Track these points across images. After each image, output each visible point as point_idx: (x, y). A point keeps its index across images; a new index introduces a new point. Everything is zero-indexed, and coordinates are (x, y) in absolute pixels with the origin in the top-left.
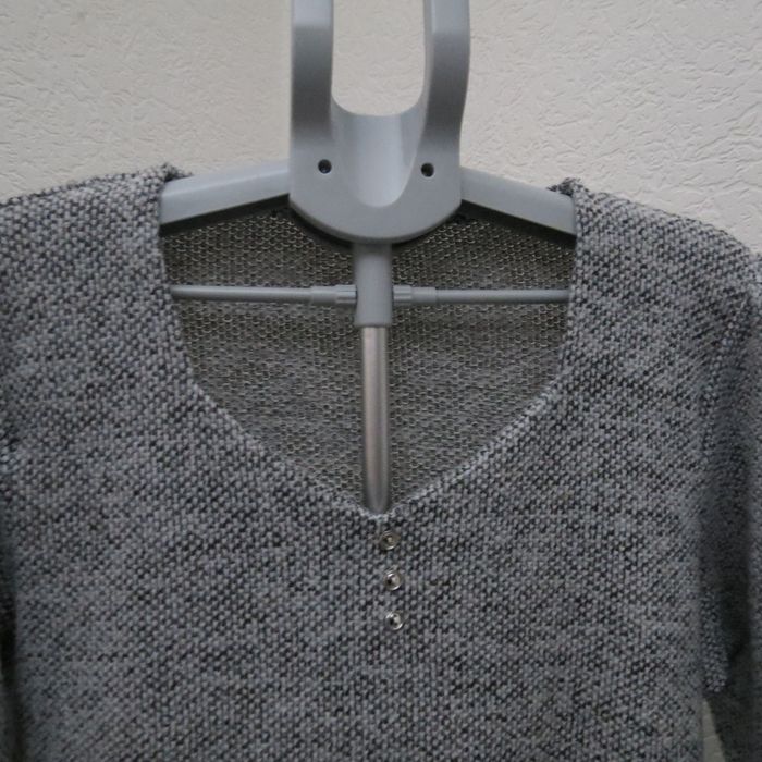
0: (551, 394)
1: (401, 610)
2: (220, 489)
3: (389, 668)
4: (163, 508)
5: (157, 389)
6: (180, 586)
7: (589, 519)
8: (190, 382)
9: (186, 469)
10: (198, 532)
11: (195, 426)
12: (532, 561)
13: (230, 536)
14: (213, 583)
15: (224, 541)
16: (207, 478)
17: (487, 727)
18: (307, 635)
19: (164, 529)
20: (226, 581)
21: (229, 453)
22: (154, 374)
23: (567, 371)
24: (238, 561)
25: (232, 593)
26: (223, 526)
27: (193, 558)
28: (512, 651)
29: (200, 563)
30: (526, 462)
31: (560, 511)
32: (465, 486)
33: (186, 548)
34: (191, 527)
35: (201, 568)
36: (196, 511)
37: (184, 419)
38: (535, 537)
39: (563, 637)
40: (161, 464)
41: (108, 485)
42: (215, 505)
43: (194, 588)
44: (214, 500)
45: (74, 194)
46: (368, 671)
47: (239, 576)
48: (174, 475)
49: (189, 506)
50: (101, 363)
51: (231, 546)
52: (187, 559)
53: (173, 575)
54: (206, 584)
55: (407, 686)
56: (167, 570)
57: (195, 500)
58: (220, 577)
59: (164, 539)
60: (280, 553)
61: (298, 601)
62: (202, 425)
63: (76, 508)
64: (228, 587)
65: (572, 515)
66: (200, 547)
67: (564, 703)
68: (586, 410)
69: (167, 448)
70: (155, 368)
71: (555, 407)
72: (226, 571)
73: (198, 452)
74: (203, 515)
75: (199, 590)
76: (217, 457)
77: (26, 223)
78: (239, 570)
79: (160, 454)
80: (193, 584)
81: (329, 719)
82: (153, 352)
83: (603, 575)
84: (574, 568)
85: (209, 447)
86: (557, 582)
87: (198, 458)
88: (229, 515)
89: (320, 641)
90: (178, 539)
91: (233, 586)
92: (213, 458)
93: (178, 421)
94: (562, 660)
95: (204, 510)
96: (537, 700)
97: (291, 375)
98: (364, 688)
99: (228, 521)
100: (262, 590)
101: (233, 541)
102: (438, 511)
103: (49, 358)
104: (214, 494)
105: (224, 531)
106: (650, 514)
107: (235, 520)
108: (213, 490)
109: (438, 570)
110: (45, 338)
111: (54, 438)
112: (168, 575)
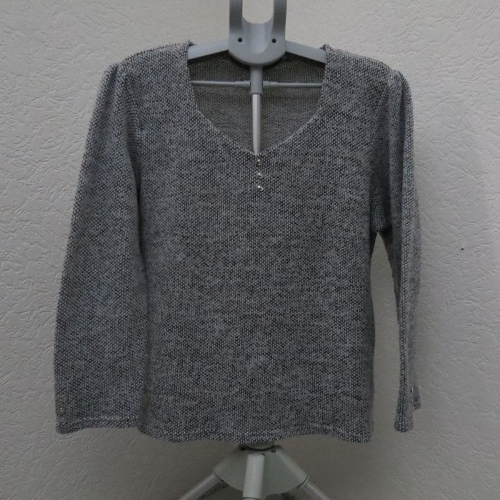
0: (315, 117)
1: (263, 186)
2: (205, 143)
3: (259, 204)
4: (188, 149)
5: (186, 111)
6: (193, 173)
7: (328, 159)
8: (197, 109)
9: (195, 137)
10: (198, 157)
11: (198, 123)
12: (308, 172)
13: (209, 158)
14: (203, 173)
15: (207, 160)
16: (201, 140)
17: (291, 226)
18: (233, 191)
19: (188, 155)
20: (207, 173)
21: (209, 132)
22: (186, 107)
23: (321, 108)
24: (211, 166)
25: (209, 177)
26: (207, 155)
27: (197, 165)
28: (300, 202)
29: (199, 166)
30: (305, 139)
31: (318, 156)
32: (285, 146)
33: (195, 162)
34: (196, 155)
35: (199, 168)
36: (198, 150)
37: (195, 121)
38: (308, 165)
39: (319, 200)
40: (187, 135)
41: (171, 142)
44: (204, 147)
45: (160, 50)
46: (252, 204)
48: (192, 139)
49: (196, 148)
50: (169, 103)
51: (209, 162)
52: (195, 165)
53: (191, 170)
54: (201, 173)
55: (264, 210)
56: (189, 168)
57: (198, 147)
58: (205, 171)
59: (188, 158)
60: (224, 164)
61: (230, 180)
62: (200, 123)
63: (161, 149)
65: (322, 158)
66: (199, 162)
67: (319, 223)
68: (327, 122)
69: (189, 130)
70: (186, 105)
71: (316, 121)
72: (207, 170)
73: (199, 132)
74: (200, 152)
75: (199, 175)
76: (205, 133)
77: (147, 59)
78: (211, 170)
79: (187, 132)
80: (197, 173)
81: (239, 218)
82: (185, 100)
83: (332, 178)
84: (323, 176)
85: (202, 130)
86: (316, 180)
87: (199, 134)
88: (208, 152)
89: (236, 193)
90: (193, 158)
91: (209, 174)
92: (203, 134)
93: (193, 121)
94: (318, 207)
95: (200, 150)
96: (309, 220)
97: (229, 114)
98: (250, 209)
100: (218, 176)
101: (209, 160)
102: (276, 154)
103: (153, 102)
105: (207, 157)
106: (350, 159)
107: (210, 153)
108: (203, 144)
109: (275, 173)
110: (153, 95)
111: (154, 127)
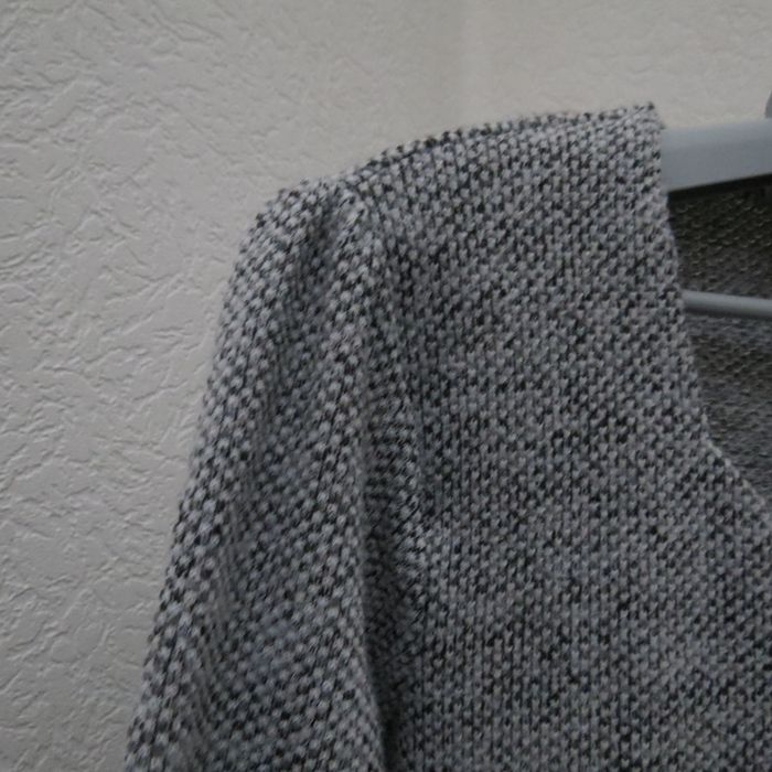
2: (739, 603)
4: (663, 632)
5: (660, 446)
6: (681, 753)
8: (705, 436)
9: (694, 571)
10: (706, 668)
11: (707, 505)
13: (750, 675)
14: (723, 747)
15: (741, 682)
16: (721, 585)
19: (664, 664)
20: (740, 745)
21: (757, 549)
22: (658, 423)
24: (758, 713)
26: (741, 659)
27: (699, 709)
29: (708, 716)
33: (692, 694)
34: (698, 661)
35: (709, 725)
36: (706, 635)
37: (694, 494)
40: (663, 563)
41: (575, 590)
42: (731, 627)
43: (700, 756)
44: (731, 619)
47: (760, 736)
48: (680, 580)
49: (697, 627)
50: (575, 397)
51: (750, 691)
52: (692, 710)
53: (673, 736)
54: (714, 749)
56: (664, 729)
57: (705, 619)
58: (732, 738)
59: (664, 680)
62: (720, 503)
63: (521, 623)
64: (743, 753)
66: (709, 692)
69: (672, 538)
70: (658, 412)
72: (741, 729)
73: (711, 545)
74: (713, 642)
75: (706, 758)
76: (739, 555)
77: (477, 174)
78: (759, 728)
79: (662, 547)
80: (698, 750)
82: (656, 388)
85: (728, 539)
87: (710, 554)
88: (750, 644)
90: (682, 679)
91: (750, 752)
92: (732, 555)
93: (687, 496)
95: (715, 635)
99: (750, 653)
101: (753, 683)
103: (503, 387)
104: (730, 611)
105: (741, 667)
107: (759, 652)
108: (729, 603)
110: (500, 355)
111: (498, 515)
112: (666, 737)
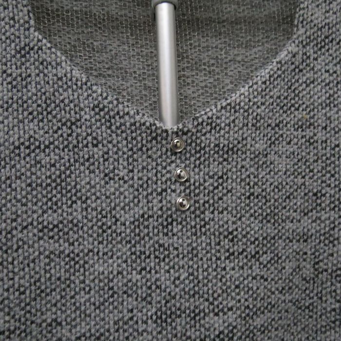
0: (291, 47)
1: (188, 197)
2: (53, 105)
3: (180, 239)
4: (11, 118)
5: (8, 34)
6: (23, 174)
7: (321, 136)
8: (32, 30)
9: (29, 91)
10: (37, 136)
11: (35, 60)
12: (282, 164)
13: (61, 139)
14: (48, 174)
15: (56, 143)
16: (44, 97)
17: (254, 285)
18: (119, 213)
19: (11, 132)
20: (58, 173)
21: (60, 79)
22: (6, 24)
23: (302, 31)
24: (67, 157)
25: (62, 181)
26: (56, 132)
27: (33, 155)
28: (270, 229)
29: (38, 158)
30: (275, 92)
31: (300, 130)
32: (233, 108)
33: (28, 147)
34: (32, 132)
35: (39, 162)
36: (36, 121)
37: (28, 56)
38: (282, 147)
39: (306, 222)
40: (10, 86)
42: (50, 117)
43: (34, 177)
44: (50, 113)
46: (164, 240)
47: (68, 169)
48: (20, 94)
49: (31, 117)
51: (61, 147)
52: (29, 155)
53: (18, 166)
54: (42, 174)
55: (193, 253)
56: (13, 163)
57: (35, 113)
58: (53, 169)
59: (11, 140)
60: (98, 152)
61: (112, 187)
62: (41, 59)
64: (60, 176)
65: (309, 133)
66: (39, 147)
67: (308, 270)
68: (315, 59)
69: (14, 75)
70: (7, 19)
71: (294, 56)
72: (58, 165)
73: (38, 79)
74: (41, 124)
75: (38, 178)
76: (51, 82)
78: (67, 164)
79: (9, 79)
80: (32, 174)
81: (136, 277)
82: (5, 8)
83: (333, 176)
84: (312, 171)
85: (45, 75)
86: (300, 180)
87: (37, 83)
88: (60, 124)
89: (127, 217)
90: (22, 140)
91: (63, 176)
92: (48, 83)
93: (24, 56)
94: (305, 238)
95: (42, 121)
96: (289, 266)
97: (111, 50)
98: (162, 253)
99: (59, 128)
100: (84, 179)
101: (63, 143)
102: (213, 125)
104: (49, 109)
105: (56, 136)
107: (64, 128)
108: (48, 106)
109: (214, 168)
112: (14, 166)
